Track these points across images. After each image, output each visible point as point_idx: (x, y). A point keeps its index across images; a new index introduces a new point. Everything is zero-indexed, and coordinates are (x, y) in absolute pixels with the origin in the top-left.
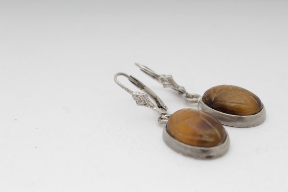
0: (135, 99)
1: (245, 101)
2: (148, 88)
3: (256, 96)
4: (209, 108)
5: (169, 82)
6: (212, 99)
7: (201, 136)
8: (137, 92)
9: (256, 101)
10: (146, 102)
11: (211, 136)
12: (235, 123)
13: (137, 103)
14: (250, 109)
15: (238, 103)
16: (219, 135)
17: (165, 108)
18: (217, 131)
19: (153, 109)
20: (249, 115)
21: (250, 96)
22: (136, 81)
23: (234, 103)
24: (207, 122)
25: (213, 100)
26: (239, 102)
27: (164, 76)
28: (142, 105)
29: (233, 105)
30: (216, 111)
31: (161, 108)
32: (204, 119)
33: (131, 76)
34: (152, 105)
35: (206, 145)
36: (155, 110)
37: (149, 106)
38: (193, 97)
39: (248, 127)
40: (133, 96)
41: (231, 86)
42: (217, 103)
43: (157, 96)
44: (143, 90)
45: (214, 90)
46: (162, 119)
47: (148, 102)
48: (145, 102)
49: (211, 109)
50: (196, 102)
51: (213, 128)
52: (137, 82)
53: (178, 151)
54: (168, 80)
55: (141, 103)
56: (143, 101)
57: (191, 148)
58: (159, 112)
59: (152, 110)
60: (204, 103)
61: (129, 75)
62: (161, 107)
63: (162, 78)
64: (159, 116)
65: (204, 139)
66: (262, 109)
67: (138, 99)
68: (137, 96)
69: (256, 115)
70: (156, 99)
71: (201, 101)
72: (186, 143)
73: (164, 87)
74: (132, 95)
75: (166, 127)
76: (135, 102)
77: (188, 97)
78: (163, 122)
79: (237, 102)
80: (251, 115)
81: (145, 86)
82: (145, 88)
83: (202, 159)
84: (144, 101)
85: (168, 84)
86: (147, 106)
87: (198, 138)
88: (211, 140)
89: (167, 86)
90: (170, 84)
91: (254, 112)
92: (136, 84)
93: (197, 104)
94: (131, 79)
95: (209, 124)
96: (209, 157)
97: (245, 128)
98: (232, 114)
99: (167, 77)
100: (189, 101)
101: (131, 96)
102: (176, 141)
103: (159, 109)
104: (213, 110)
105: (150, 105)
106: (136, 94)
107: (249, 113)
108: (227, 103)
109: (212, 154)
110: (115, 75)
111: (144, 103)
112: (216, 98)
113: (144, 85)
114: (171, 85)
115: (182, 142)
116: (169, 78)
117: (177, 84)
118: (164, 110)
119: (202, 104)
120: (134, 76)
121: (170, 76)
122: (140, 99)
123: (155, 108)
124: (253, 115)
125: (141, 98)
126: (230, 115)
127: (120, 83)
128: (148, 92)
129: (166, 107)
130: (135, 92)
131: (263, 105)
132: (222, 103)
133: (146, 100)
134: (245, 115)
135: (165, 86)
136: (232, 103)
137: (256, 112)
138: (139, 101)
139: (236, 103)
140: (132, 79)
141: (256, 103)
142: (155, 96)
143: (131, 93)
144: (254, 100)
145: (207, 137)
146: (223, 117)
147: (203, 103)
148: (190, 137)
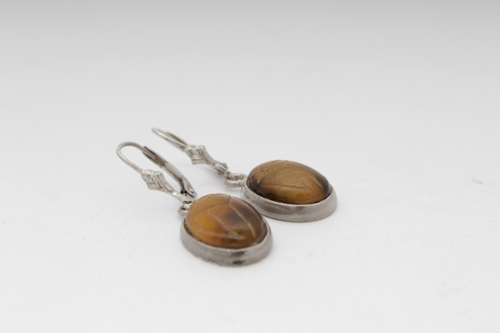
0: (145, 180)
1: (303, 183)
2: (171, 165)
3: (321, 176)
4: (253, 193)
5: (200, 156)
6: (258, 180)
7: (227, 232)
8: (148, 170)
9: (319, 184)
10: (162, 185)
11: (240, 233)
12: (287, 215)
13: (149, 186)
14: (309, 195)
15: (292, 187)
16: (253, 232)
17: (190, 193)
18: (250, 225)
19: (172, 194)
20: (308, 204)
21: (311, 177)
22: (152, 155)
23: (286, 186)
24: (237, 212)
25: (258, 182)
26: (293, 185)
27: (194, 147)
28: (156, 189)
29: (284, 189)
30: (262, 198)
31: (184, 194)
32: (234, 209)
33: (145, 147)
34: (170, 190)
35: (233, 245)
36: (175, 196)
37: (166, 191)
38: (237, 178)
39: (306, 221)
40: (143, 175)
41: (286, 161)
42: (264, 186)
43: (183, 176)
44: (163, 167)
45: (262, 168)
46: (184, 209)
47: (163, 185)
48: (160, 185)
49: (256, 194)
50: (239, 185)
51: (246, 221)
52: (154, 156)
53: (197, 255)
54: (199, 153)
55: (155, 186)
56: (156, 183)
57: (212, 250)
58: (179, 199)
59: (170, 196)
60: (248, 186)
61: (143, 145)
62: (186, 192)
63: (190, 151)
64: (181, 204)
65: (230, 237)
66: (329, 195)
67: (149, 181)
68: (149, 176)
69: (319, 203)
70: (180, 180)
71: (245, 183)
72: (206, 243)
73: (194, 164)
74: (141, 174)
75: (185, 221)
76: (145, 184)
77: (229, 178)
78: (184, 213)
79: (290, 185)
80: (310, 204)
81: (166, 162)
82: (166, 164)
83: (229, 265)
84: (158, 183)
85: (198, 158)
86: (163, 191)
87: (223, 235)
88: (241, 238)
89: (198, 162)
90: (202, 159)
91: (315, 200)
92: (154, 158)
93: (240, 188)
94: (145, 151)
95: (240, 215)
96: (238, 263)
97: (301, 222)
98: (283, 203)
99: (197, 148)
100: (230, 184)
101: (140, 176)
102: (194, 240)
103: (181, 194)
104: (258, 196)
105: (167, 189)
106: (147, 173)
107: (308, 202)
108: (276, 186)
109: (242, 258)
110: (119, 146)
111: (159, 187)
112: (263, 179)
113: (165, 160)
114: (203, 161)
115: (201, 241)
116: (200, 149)
117: (212, 159)
118: (190, 197)
119: (246, 188)
120: (150, 147)
121: (202, 148)
122: (152, 180)
123: (175, 194)
124: (313, 205)
125: (154, 178)
126: (280, 204)
127: (124, 156)
128: (171, 170)
129: (192, 192)
130: (145, 171)
131: (331, 190)
132: (269, 187)
133: (161, 182)
134: (302, 204)
135: (194, 161)
136: (284, 186)
137: (318, 200)
138: (151, 183)
139: (290, 187)
140: (147, 151)
141: (319, 186)
142: (181, 176)
143: (139, 171)
144: (317, 182)
145: (235, 234)
146: (272, 206)
147: (246, 186)
148: (212, 234)
